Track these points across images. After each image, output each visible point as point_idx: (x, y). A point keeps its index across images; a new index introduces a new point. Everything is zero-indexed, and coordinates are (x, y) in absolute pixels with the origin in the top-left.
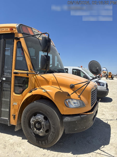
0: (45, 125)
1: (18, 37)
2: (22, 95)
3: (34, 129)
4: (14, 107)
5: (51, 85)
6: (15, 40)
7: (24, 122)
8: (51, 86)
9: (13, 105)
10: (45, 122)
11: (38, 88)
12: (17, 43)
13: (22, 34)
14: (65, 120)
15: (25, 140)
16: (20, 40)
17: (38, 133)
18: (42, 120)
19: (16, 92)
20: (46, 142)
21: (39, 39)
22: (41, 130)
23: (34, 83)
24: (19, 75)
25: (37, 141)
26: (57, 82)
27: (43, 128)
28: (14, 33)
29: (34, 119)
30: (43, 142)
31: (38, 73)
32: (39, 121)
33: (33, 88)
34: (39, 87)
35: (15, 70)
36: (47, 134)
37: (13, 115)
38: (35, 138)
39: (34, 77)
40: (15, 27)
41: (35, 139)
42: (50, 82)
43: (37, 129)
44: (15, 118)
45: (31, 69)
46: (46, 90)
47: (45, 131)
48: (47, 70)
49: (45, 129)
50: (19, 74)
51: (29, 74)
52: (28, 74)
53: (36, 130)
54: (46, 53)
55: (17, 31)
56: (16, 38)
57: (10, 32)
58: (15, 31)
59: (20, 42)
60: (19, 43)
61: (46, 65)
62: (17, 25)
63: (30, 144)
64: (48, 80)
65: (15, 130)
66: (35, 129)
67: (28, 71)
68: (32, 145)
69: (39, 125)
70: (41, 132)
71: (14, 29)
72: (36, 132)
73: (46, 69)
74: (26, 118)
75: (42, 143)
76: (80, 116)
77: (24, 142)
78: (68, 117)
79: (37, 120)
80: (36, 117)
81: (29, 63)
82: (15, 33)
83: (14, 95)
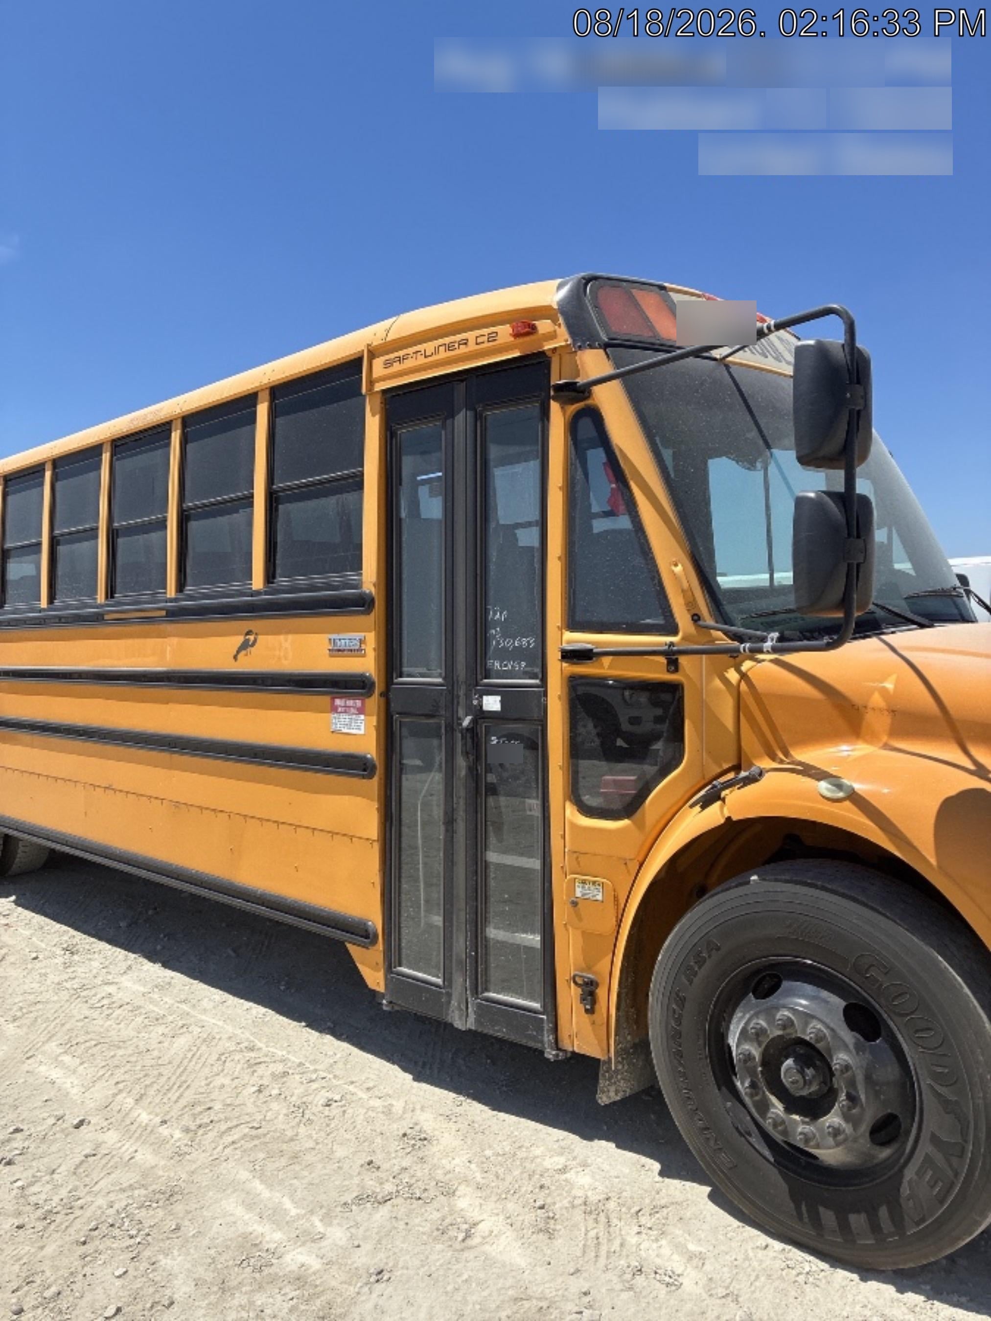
0: (868, 1078)
1: (578, 375)
2: (640, 826)
3: (764, 1107)
4: (580, 919)
5: (885, 738)
6: (555, 406)
7: (674, 1036)
8: (886, 747)
9: (575, 904)
10: (858, 1048)
11: (765, 763)
12: (573, 427)
13: (605, 346)
15: (688, 1184)
16: (589, 402)
17: (807, 1140)
18: (832, 1030)
19: (587, 799)
20: (886, 1224)
21: (727, 367)
22: (833, 1119)
23: (729, 722)
24: (605, 668)
25: (804, 1208)
26: (932, 709)
27: (852, 1098)
28: (542, 354)
29: (763, 1023)
30: (853, 1218)
31: (768, 645)
32: (801, 1042)
33: (726, 766)
34: (773, 757)
35: (568, 635)
36: (885, 1153)
37: (580, 981)
38: (774, 1175)
39: (726, 682)
40: (549, 308)
41: (783, 1186)
42: (869, 717)
43: (793, 1104)
44: (594, 1002)
45: (696, 618)
46: (846, 781)
47: (865, 1128)
48: (856, 614)
49: (870, 1114)
50: (606, 661)
51: (683, 660)
52: (672, 658)
53: (789, 1110)
54: (841, 474)
55: (563, 338)
56: (559, 388)
57: (517, 354)
58: (553, 336)
59: (595, 416)
60: (586, 423)
61: (848, 576)
62: (560, 287)
63: (736, 1223)
65: (603, 1099)
66: (773, 1099)
67: (674, 631)
68: (754, 1232)
69: (810, 1072)
70: (836, 1132)
71: (544, 326)
72: (785, 1133)
73: (845, 603)
74: (687, 1005)
75: (844, 1227)
77: (679, 1197)
79: (784, 1027)
80: (777, 1008)
81: (678, 569)
82: (554, 350)
83: (574, 826)
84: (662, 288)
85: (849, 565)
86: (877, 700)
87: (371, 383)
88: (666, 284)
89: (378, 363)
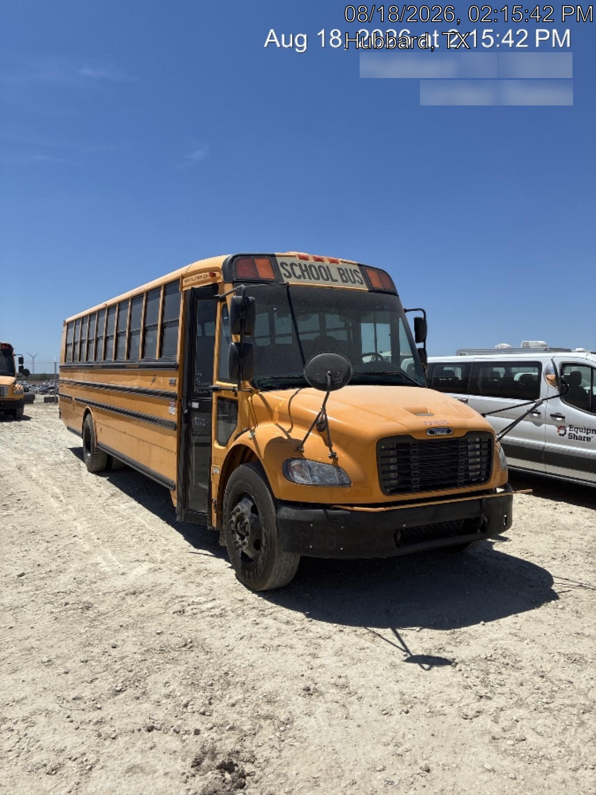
0: (252, 527)
1: (223, 293)
3: (235, 537)
4: (214, 480)
8: (276, 424)
9: (213, 475)
10: (251, 517)
13: (234, 282)
14: (283, 515)
16: (226, 302)
18: (247, 512)
19: (218, 438)
20: (256, 574)
22: (245, 540)
23: (247, 415)
24: (223, 394)
26: (287, 412)
28: (217, 284)
29: (235, 510)
30: (250, 573)
33: (246, 428)
34: (255, 426)
35: (217, 382)
37: (214, 501)
38: (240, 561)
39: (248, 401)
40: (219, 267)
41: (241, 564)
42: (274, 414)
44: (216, 509)
46: (254, 433)
47: (252, 543)
49: (253, 539)
50: (223, 392)
51: (238, 393)
52: (235, 392)
53: (239, 539)
55: (222, 279)
57: (211, 283)
58: (219, 278)
64: (272, 407)
71: (217, 274)
75: (249, 576)
76: (326, 512)
78: (291, 508)
79: (238, 512)
80: (238, 505)
82: (219, 283)
83: (215, 448)
84: (274, 256)
85: (239, 366)
86: (276, 409)
87: (182, 287)
88: (276, 254)
89: (184, 280)
